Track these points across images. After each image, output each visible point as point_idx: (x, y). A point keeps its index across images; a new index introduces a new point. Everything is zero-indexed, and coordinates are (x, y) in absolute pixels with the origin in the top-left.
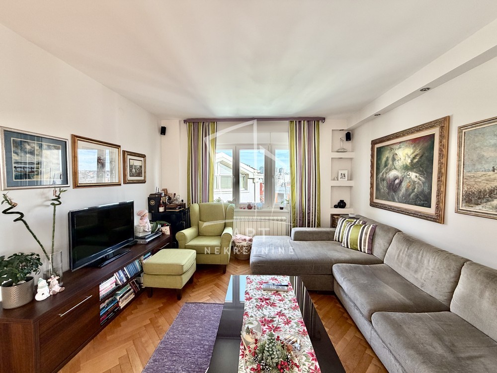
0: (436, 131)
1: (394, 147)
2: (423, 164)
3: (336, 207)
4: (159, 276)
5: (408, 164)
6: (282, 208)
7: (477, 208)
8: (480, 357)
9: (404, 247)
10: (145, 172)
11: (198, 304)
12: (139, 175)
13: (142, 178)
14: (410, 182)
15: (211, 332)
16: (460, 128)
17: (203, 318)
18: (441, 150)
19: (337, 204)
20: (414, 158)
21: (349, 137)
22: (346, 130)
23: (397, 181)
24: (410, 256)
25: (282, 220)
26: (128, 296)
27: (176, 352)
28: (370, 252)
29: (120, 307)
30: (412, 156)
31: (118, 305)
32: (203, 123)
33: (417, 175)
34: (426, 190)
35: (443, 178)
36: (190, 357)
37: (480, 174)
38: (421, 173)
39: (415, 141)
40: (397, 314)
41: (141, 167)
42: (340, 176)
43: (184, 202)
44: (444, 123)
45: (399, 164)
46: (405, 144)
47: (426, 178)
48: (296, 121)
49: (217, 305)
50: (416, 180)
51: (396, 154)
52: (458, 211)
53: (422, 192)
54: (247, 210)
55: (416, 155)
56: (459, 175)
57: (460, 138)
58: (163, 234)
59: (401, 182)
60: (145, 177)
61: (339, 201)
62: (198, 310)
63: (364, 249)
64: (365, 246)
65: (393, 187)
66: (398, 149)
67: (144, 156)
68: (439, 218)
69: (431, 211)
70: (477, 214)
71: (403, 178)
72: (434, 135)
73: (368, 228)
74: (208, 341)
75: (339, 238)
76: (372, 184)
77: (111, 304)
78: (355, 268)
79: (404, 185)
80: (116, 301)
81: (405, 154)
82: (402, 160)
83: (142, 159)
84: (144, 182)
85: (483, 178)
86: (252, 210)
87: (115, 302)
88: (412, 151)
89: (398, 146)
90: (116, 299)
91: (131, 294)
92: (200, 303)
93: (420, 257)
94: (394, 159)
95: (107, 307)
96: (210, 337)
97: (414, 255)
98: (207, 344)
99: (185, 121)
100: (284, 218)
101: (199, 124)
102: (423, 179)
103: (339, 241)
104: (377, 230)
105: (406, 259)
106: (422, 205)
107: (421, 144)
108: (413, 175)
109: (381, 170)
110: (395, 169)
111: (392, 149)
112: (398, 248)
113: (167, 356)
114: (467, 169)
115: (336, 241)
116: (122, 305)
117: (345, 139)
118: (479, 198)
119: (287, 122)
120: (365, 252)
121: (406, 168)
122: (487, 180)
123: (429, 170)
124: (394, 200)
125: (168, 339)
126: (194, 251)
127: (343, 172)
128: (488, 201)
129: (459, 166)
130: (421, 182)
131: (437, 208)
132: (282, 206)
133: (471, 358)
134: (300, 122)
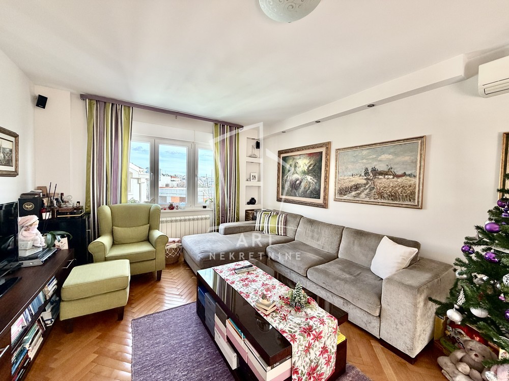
0: (323, 150)
1: (296, 157)
2: (316, 170)
3: (248, 203)
4: (92, 298)
5: (306, 170)
6: (205, 207)
7: (345, 197)
8: (360, 273)
9: (309, 227)
10: (17, 160)
11: (151, 316)
12: (8, 163)
13: (12, 169)
14: (307, 182)
15: (185, 332)
16: (337, 150)
17: (167, 325)
18: (326, 162)
19: (249, 201)
20: (310, 166)
21: (258, 145)
22: (256, 139)
23: (298, 182)
24: (313, 231)
25: (206, 219)
26: (37, 340)
27: (160, 363)
28: (285, 234)
29: (30, 358)
30: (308, 165)
31: (27, 357)
32: (113, 104)
33: (312, 178)
34: (317, 187)
35: (327, 180)
36: (181, 360)
37: (346, 177)
38: (315, 176)
39: (310, 155)
40: (321, 266)
41: (11, 151)
42: (251, 178)
43: (81, 205)
44: (327, 145)
45: (299, 170)
46: (304, 156)
47: (317, 180)
48: (220, 125)
49: (174, 309)
50: (311, 181)
51: (297, 163)
52: (336, 200)
53: (315, 189)
54: (168, 210)
55: (311, 165)
56: (336, 178)
57: (336, 156)
58: (59, 250)
59: (301, 182)
60: (17, 167)
61: (250, 198)
62: (154, 321)
63: (281, 233)
64: (281, 230)
65: (295, 186)
66: (299, 159)
67: (15, 136)
68: (325, 206)
69: (320, 201)
70: (345, 201)
71: (302, 180)
72: (321, 153)
73: (282, 217)
74: (189, 340)
75: (259, 228)
76: (278, 185)
77: (21, 357)
78: (283, 246)
79: (303, 184)
80: (26, 351)
81: (304, 163)
82: (302, 167)
83: (13, 139)
84: (14, 174)
85: (348, 180)
86: (175, 210)
87: (24, 354)
88: (308, 161)
89: (299, 157)
90: (24, 348)
91: (40, 337)
92: (152, 314)
93: (319, 230)
94: (295, 166)
95: (17, 362)
96: (187, 336)
97: (316, 230)
98: (190, 342)
99: (83, 97)
100: (208, 216)
101: (107, 104)
102: (316, 181)
103: (259, 230)
104: (288, 217)
105: (311, 234)
106: (315, 198)
107: (314, 157)
108: (309, 178)
109: (286, 173)
110: (297, 173)
111: (294, 159)
112: (304, 228)
113: (152, 372)
114: (340, 174)
115: (257, 230)
116: (31, 355)
117: (255, 147)
118: (346, 192)
119: (212, 123)
120: (281, 235)
121: (304, 173)
122: (350, 181)
123: (319, 175)
124: (295, 196)
125: (140, 358)
126: (127, 261)
127: (254, 174)
128: (350, 193)
129: (336, 173)
130: (314, 183)
131: (325, 199)
132: (205, 205)
133: (358, 275)
134: (223, 126)
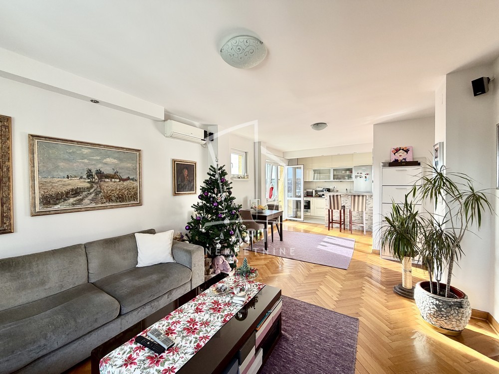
7: (56, 207)
37: (56, 180)
52: (36, 215)
68: (9, 229)
70: (57, 212)
85: (59, 183)
122: (63, 185)
129: (33, 172)
